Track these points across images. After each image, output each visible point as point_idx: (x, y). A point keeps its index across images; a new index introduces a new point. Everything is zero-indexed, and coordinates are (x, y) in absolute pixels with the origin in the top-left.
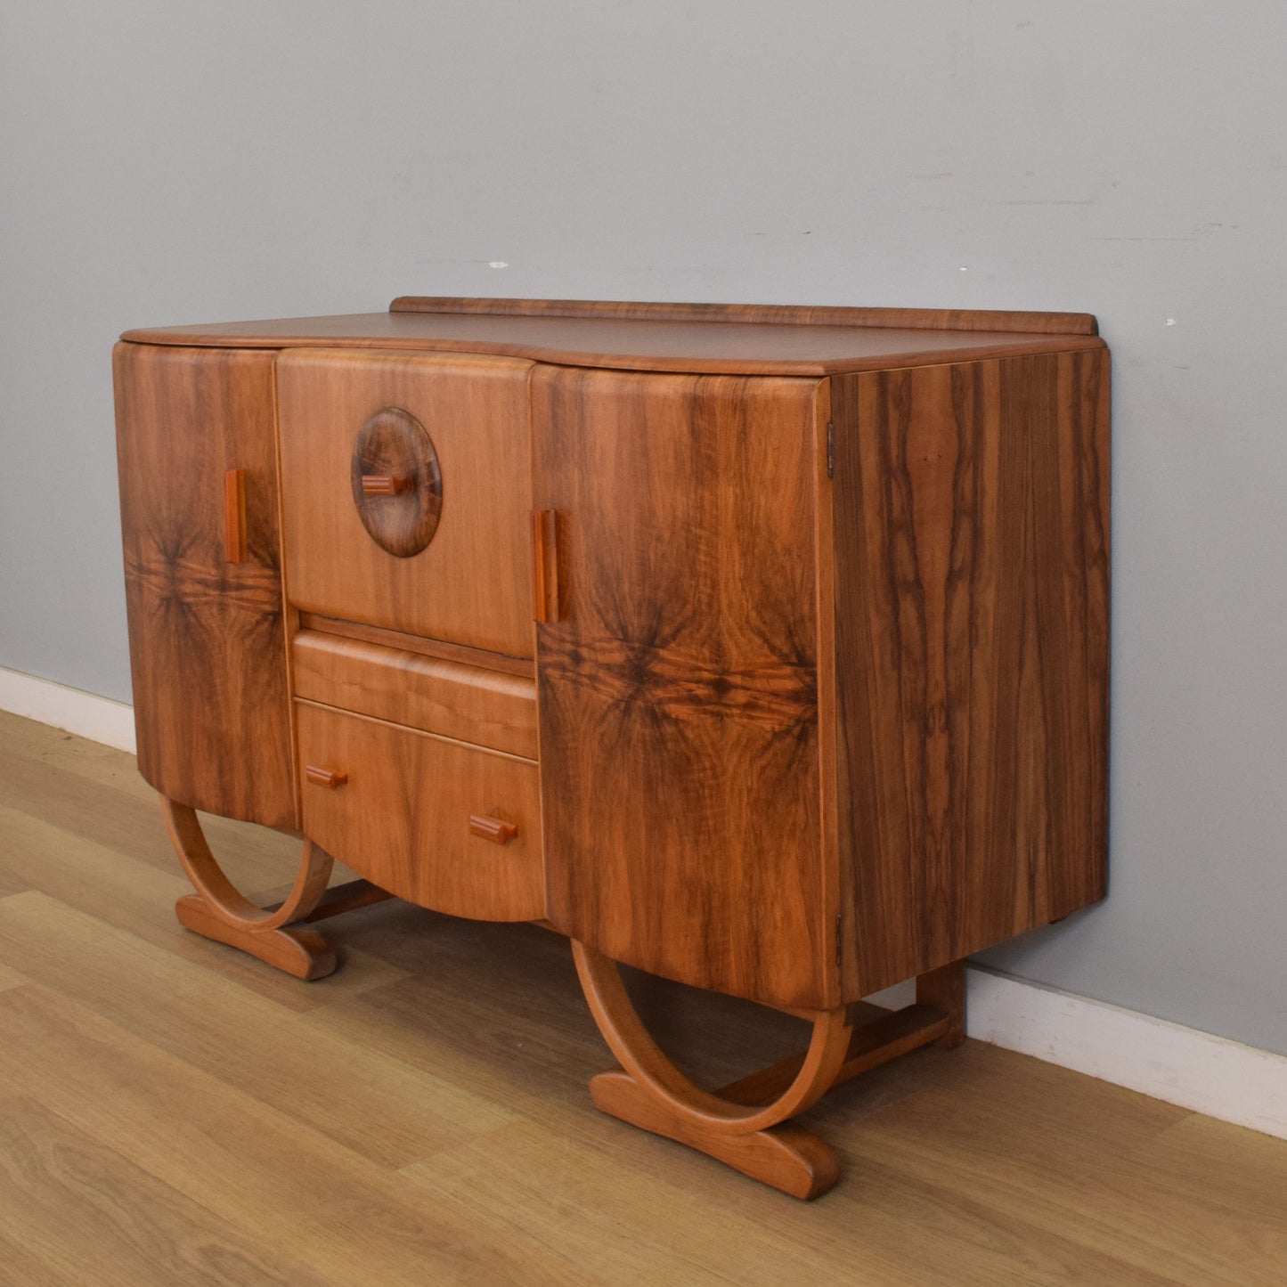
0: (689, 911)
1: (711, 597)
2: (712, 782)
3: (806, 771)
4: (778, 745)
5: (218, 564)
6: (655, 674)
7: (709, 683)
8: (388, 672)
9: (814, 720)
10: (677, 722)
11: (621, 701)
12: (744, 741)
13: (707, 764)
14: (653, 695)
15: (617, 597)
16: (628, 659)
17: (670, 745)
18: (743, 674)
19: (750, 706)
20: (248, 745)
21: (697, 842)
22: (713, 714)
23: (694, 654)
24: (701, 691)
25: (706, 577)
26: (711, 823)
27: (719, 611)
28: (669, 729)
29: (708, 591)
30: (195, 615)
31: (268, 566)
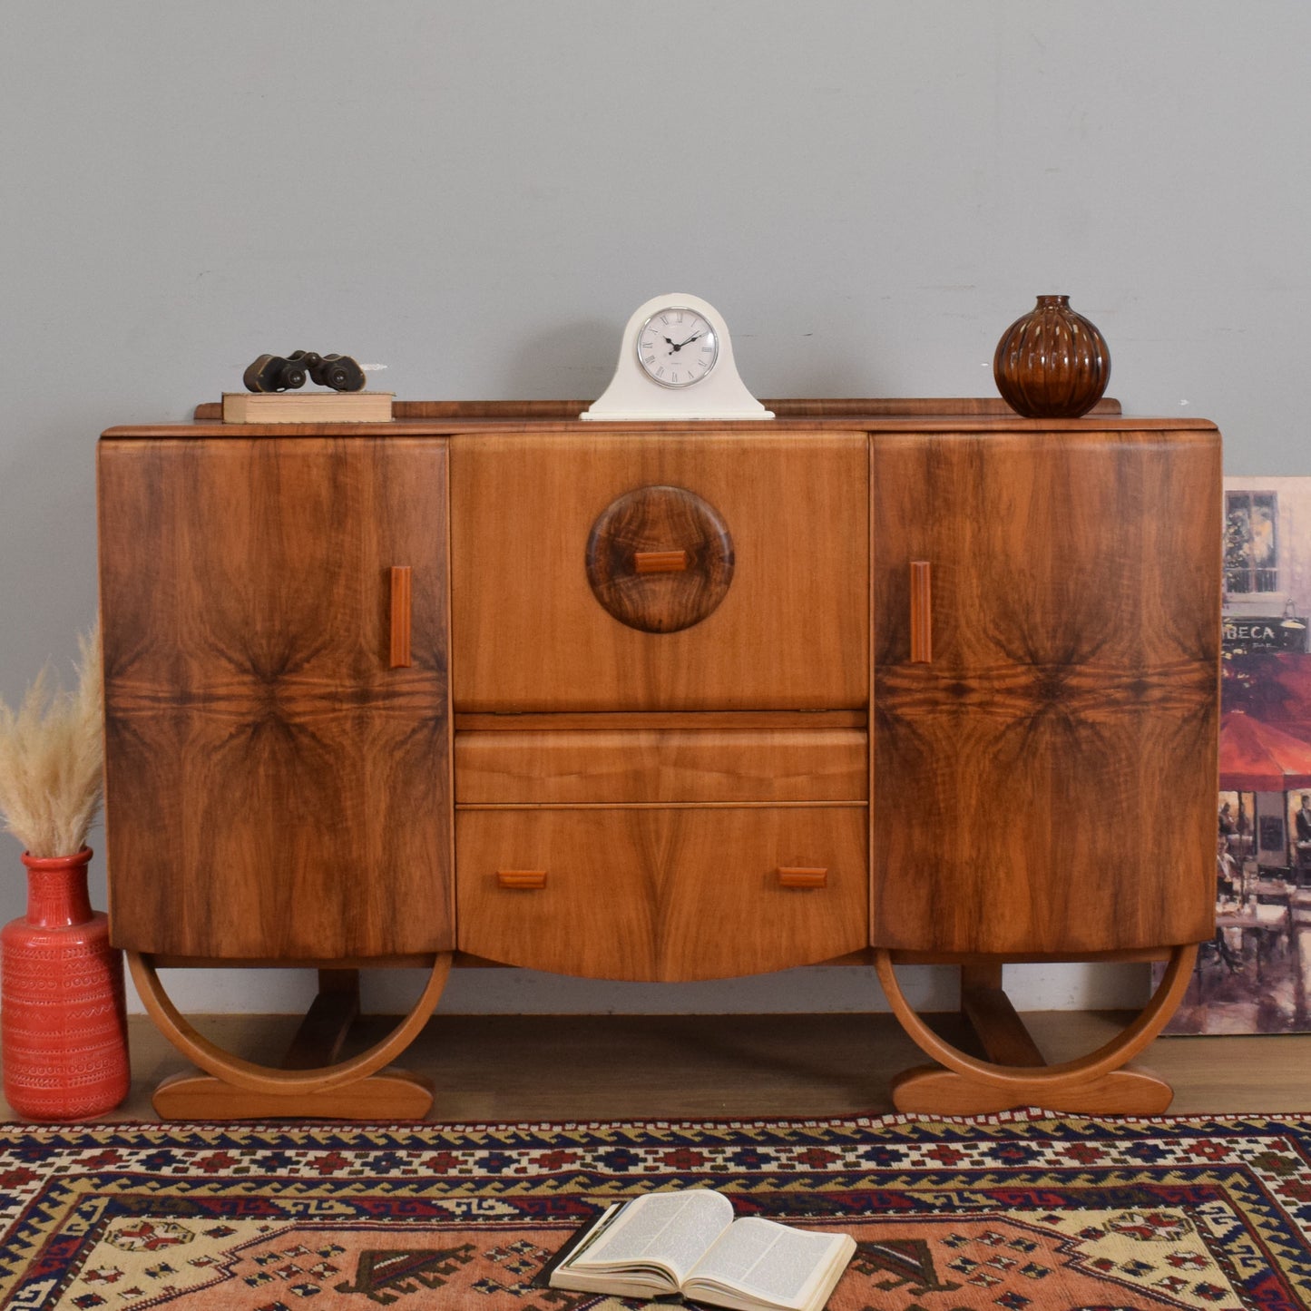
0: (1099, 885)
1: (1133, 614)
2: (1127, 770)
3: (1207, 744)
4: (1187, 728)
5: (357, 673)
6: (1072, 688)
7: (1127, 687)
8: (628, 753)
9: (1214, 704)
10: (1093, 725)
11: (1025, 718)
12: (1158, 730)
13: (1123, 756)
14: (1067, 707)
15: (1025, 627)
16: (1038, 679)
17: (1084, 747)
18: (1160, 674)
19: (1164, 699)
20: (391, 868)
21: (1110, 825)
22: (1130, 712)
23: (1114, 663)
24: (1119, 695)
25: (1128, 598)
26: (1125, 805)
27: (1140, 625)
28: (1084, 732)
29: (1130, 609)
30: (313, 736)
31: (431, 668)
